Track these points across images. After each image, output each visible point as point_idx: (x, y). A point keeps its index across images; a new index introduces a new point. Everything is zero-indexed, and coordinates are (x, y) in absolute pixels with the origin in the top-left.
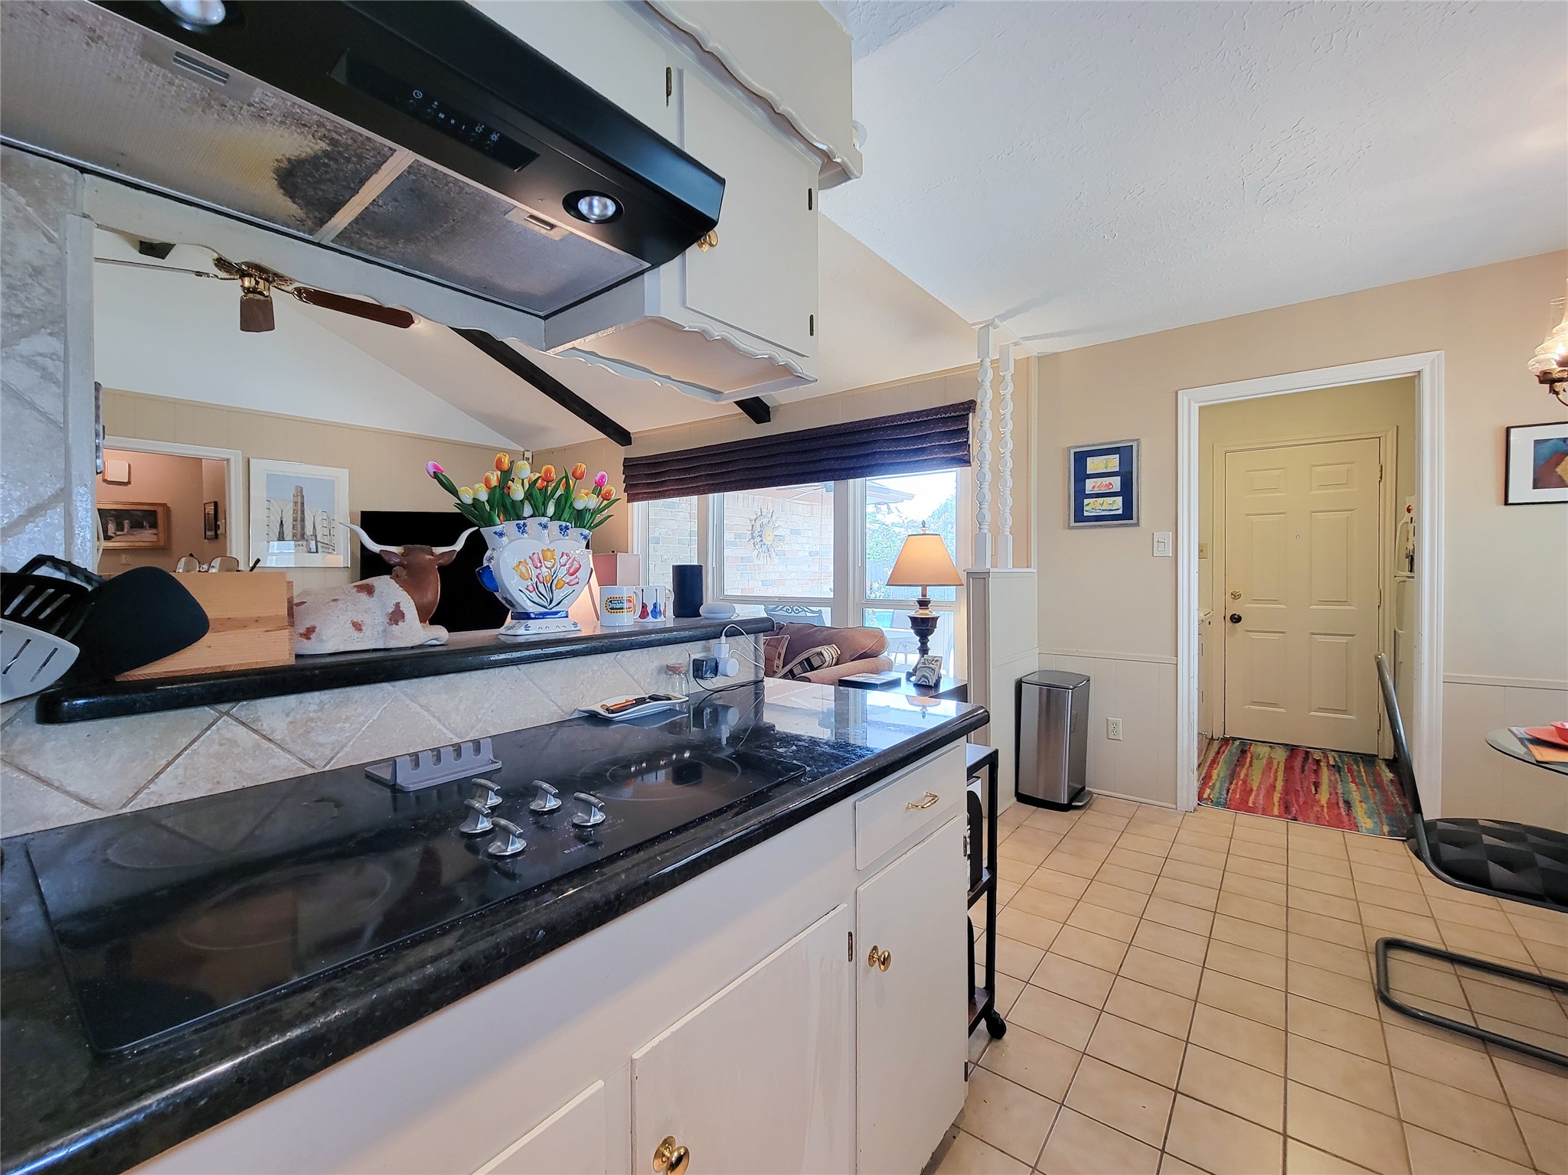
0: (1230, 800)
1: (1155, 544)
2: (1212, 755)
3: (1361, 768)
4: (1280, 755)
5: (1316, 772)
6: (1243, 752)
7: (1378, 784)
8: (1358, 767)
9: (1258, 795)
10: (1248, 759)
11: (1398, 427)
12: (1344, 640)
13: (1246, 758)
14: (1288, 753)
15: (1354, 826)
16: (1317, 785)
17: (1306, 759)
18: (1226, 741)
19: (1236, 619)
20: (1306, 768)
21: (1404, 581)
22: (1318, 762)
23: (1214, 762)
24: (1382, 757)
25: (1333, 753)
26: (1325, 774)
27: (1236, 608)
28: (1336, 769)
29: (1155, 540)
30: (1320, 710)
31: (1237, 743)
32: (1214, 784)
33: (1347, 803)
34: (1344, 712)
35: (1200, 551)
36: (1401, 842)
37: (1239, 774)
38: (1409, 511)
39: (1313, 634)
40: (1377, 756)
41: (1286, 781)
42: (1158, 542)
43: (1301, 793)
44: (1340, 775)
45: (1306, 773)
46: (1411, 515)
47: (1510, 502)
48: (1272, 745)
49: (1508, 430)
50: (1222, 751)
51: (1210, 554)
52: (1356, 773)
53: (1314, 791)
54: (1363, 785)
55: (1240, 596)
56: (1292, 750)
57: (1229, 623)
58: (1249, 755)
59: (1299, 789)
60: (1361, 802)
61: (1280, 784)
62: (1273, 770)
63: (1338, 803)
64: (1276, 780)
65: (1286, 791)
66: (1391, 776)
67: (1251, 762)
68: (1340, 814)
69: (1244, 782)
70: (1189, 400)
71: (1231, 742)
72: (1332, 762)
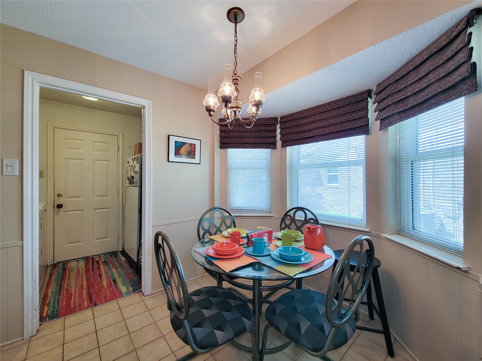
0: (60, 309)
1: (5, 167)
2: (47, 277)
3: (114, 259)
4: (82, 264)
5: (99, 268)
6: (64, 269)
7: (121, 266)
8: (113, 259)
9: (75, 297)
10: (68, 273)
11: (123, 133)
12: (106, 210)
13: (66, 273)
14: (85, 262)
15: (121, 295)
16: (100, 275)
17: (93, 262)
18: (55, 266)
19: (60, 206)
20: (94, 267)
21: (127, 187)
22: (98, 262)
23: (49, 283)
24: (119, 251)
25: (103, 255)
26: (102, 267)
27: (60, 201)
28: (105, 263)
29: (5, 163)
30: (98, 239)
31: (61, 264)
32: (50, 301)
33: (114, 281)
34: (106, 238)
35: (40, 174)
36: (138, 293)
37: (64, 285)
38: (128, 163)
39: (94, 209)
40: (117, 251)
41: (87, 280)
42: (7, 165)
43: (95, 285)
44: (108, 266)
45: (95, 270)
46: (129, 164)
47: (169, 161)
48: (77, 260)
49: (169, 136)
50: (53, 273)
51: (45, 175)
52: (113, 263)
53: (100, 281)
54: (117, 267)
55: (62, 195)
56: (86, 259)
57: (56, 209)
58: (68, 270)
59: (94, 282)
60: (119, 278)
61: (85, 283)
62: (80, 275)
63: (111, 284)
64: (82, 281)
65: (89, 288)
66: (124, 258)
67: (69, 274)
68: (113, 289)
69: (67, 290)
70: (33, 79)
71: (57, 265)
72: (103, 260)
